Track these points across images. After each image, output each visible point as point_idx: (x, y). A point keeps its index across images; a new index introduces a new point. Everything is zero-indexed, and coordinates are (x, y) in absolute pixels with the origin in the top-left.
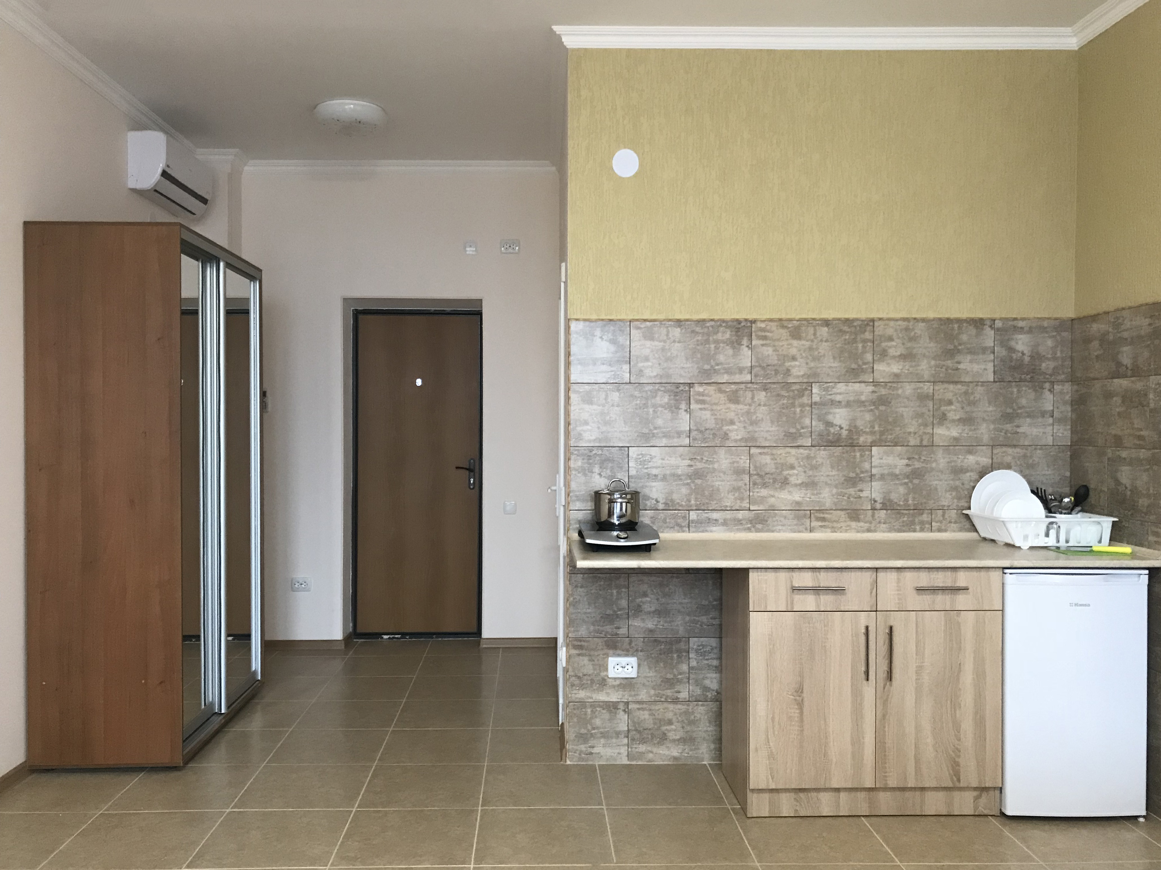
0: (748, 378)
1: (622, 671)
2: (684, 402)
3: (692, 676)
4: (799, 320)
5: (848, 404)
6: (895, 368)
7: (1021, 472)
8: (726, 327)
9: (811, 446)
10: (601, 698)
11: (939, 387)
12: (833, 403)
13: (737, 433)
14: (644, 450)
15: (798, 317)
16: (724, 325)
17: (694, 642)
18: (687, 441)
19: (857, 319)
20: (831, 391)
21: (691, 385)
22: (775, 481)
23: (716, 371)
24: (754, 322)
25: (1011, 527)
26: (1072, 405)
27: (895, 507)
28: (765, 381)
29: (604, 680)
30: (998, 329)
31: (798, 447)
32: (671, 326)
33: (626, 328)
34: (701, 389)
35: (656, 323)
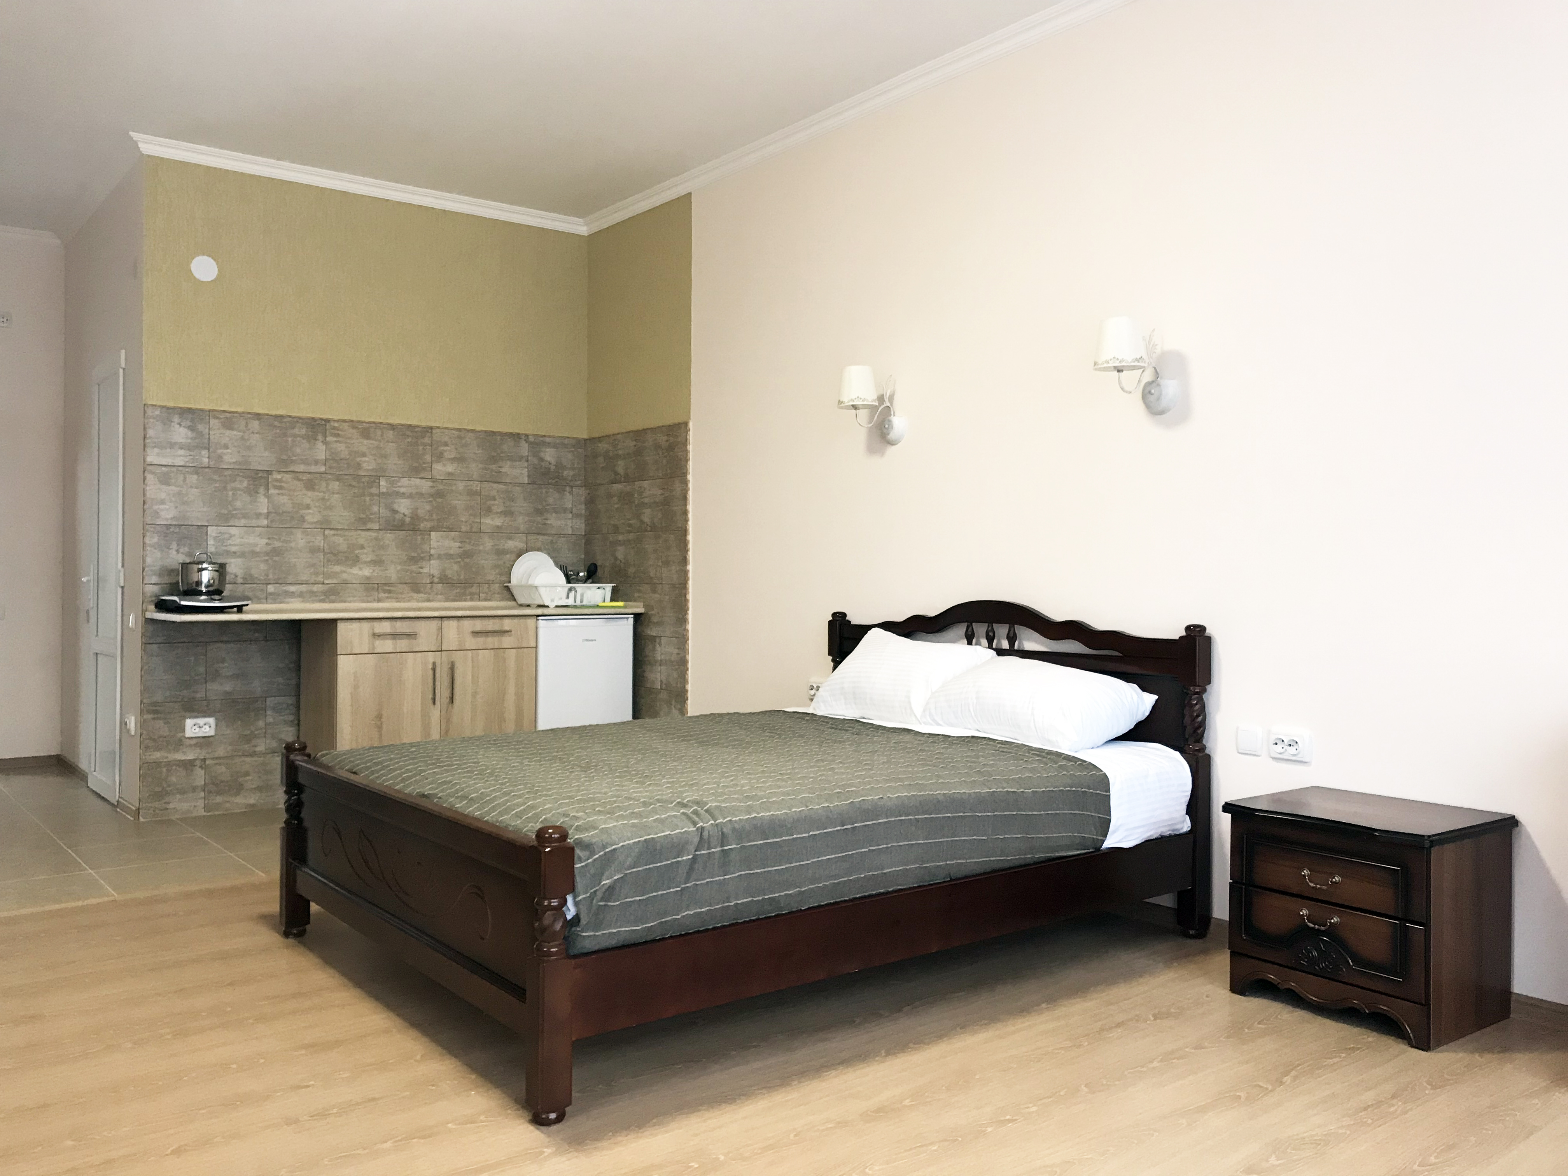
0: (323, 469)
1: (199, 731)
2: (263, 487)
3: (269, 731)
4: (369, 423)
5: (411, 496)
6: (450, 468)
7: (549, 554)
8: (303, 424)
9: (380, 530)
10: (176, 757)
11: (486, 485)
12: (399, 495)
13: (312, 516)
14: (223, 529)
15: (367, 420)
16: (300, 421)
17: (270, 701)
18: (265, 522)
19: (418, 426)
20: (396, 484)
21: (269, 472)
22: (347, 558)
23: (292, 462)
24: (328, 421)
25: (542, 591)
26: (586, 505)
27: (450, 581)
28: (338, 473)
29: (180, 740)
30: (531, 443)
31: (368, 530)
32: (250, 418)
33: (205, 417)
34: (279, 477)
35: (235, 415)
